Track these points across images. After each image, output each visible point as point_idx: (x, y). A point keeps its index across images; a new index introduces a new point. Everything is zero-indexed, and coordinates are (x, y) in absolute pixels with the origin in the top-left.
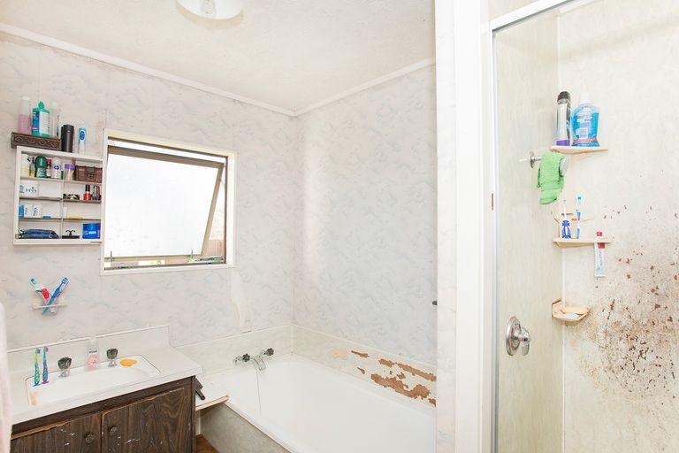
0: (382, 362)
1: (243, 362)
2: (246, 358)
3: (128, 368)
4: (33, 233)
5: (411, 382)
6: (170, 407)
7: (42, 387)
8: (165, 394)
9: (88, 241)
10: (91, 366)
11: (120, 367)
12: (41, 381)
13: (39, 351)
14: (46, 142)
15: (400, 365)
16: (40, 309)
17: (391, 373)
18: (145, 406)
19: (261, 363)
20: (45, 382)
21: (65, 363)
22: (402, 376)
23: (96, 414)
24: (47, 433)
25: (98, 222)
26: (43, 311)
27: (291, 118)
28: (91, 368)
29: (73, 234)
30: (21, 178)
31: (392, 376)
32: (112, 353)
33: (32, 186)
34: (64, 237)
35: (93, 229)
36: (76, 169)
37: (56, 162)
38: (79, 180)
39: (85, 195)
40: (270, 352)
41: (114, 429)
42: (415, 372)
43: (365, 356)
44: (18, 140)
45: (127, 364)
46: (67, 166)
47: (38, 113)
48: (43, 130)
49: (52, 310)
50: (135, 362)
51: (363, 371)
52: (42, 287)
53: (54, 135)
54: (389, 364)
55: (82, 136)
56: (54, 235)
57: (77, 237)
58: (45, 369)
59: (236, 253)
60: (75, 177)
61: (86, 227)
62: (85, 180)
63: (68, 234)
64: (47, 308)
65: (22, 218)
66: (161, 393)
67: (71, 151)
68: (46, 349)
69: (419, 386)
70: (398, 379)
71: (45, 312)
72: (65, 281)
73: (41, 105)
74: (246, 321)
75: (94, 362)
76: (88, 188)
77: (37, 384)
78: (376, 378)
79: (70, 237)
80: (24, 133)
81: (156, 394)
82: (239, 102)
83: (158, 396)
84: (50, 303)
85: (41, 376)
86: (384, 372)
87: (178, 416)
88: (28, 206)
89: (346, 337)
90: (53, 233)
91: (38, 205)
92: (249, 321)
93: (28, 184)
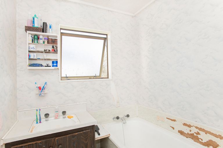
0: (185, 124)
1: (116, 120)
2: (118, 118)
3: (70, 119)
4: (34, 65)
5: (205, 137)
6: (84, 138)
7: (39, 124)
8: (82, 132)
9: (53, 68)
10: (56, 117)
11: (67, 118)
12: (39, 122)
13: (37, 110)
14: (37, 29)
15: (197, 128)
16: (38, 94)
17: (190, 131)
18: (73, 136)
19: (124, 120)
20: (40, 122)
21: (47, 115)
22: (198, 133)
23: (53, 138)
24: (34, 145)
25: (57, 60)
26: (39, 95)
27: (133, 17)
28: (56, 118)
29: (49, 65)
30: (29, 44)
31: (192, 133)
32: (64, 113)
33: (33, 47)
34: (45, 66)
35: (55, 63)
36: (48, 39)
37: (41, 37)
38: (49, 44)
39: (52, 49)
40: (128, 116)
41: (60, 146)
42: (207, 132)
43: (175, 121)
44: (28, 29)
45: (70, 117)
46: (45, 39)
47: (34, 19)
48: (36, 25)
49: (42, 95)
50: (73, 117)
51: (173, 128)
52: (39, 86)
53: (40, 27)
54: (189, 126)
55: (50, 27)
56: (42, 65)
57: (50, 66)
58: (40, 117)
59: (113, 74)
60: (48, 43)
61: (53, 63)
62: (52, 44)
63: (47, 65)
64: (41, 94)
65: (30, 59)
66: (80, 131)
67: (46, 32)
68: (40, 110)
69: (210, 141)
70: (195, 134)
71: (40, 95)
72: (46, 83)
73: (35, 16)
74: (117, 102)
75: (57, 116)
76: (53, 47)
77: (37, 123)
78: (181, 132)
79: (48, 66)
80: (29, 26)
81: (78, 132)
82: (111, 11)
83: (79, 133)
84: (41, 92)
85: (39, 120)
86: (186, 130)
87: (88, 142)
88: (31, 54)
89: (163, 111)
90: (41, 65)
91: (35, 54)
92: (119, 102)
93: (32, 46)
